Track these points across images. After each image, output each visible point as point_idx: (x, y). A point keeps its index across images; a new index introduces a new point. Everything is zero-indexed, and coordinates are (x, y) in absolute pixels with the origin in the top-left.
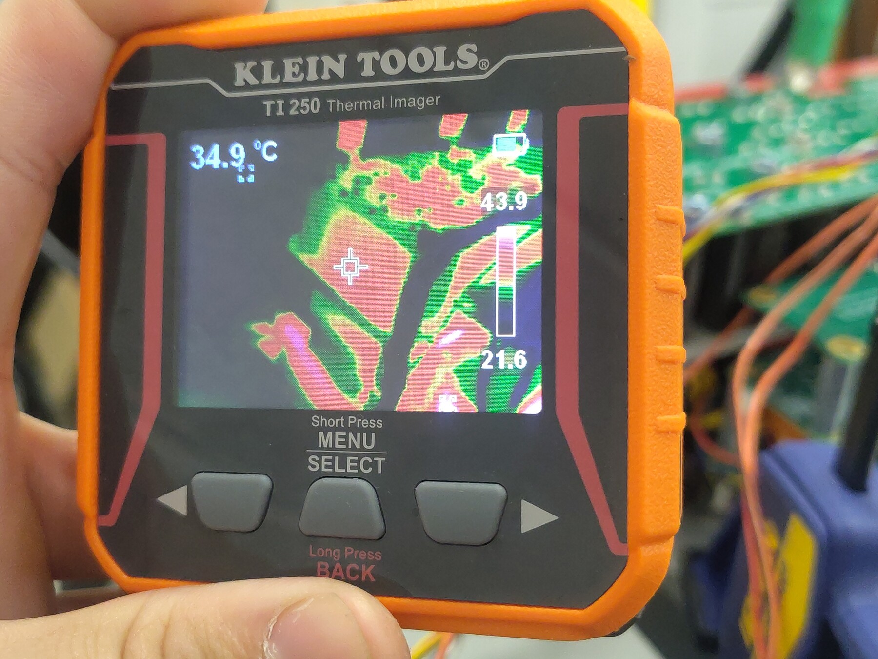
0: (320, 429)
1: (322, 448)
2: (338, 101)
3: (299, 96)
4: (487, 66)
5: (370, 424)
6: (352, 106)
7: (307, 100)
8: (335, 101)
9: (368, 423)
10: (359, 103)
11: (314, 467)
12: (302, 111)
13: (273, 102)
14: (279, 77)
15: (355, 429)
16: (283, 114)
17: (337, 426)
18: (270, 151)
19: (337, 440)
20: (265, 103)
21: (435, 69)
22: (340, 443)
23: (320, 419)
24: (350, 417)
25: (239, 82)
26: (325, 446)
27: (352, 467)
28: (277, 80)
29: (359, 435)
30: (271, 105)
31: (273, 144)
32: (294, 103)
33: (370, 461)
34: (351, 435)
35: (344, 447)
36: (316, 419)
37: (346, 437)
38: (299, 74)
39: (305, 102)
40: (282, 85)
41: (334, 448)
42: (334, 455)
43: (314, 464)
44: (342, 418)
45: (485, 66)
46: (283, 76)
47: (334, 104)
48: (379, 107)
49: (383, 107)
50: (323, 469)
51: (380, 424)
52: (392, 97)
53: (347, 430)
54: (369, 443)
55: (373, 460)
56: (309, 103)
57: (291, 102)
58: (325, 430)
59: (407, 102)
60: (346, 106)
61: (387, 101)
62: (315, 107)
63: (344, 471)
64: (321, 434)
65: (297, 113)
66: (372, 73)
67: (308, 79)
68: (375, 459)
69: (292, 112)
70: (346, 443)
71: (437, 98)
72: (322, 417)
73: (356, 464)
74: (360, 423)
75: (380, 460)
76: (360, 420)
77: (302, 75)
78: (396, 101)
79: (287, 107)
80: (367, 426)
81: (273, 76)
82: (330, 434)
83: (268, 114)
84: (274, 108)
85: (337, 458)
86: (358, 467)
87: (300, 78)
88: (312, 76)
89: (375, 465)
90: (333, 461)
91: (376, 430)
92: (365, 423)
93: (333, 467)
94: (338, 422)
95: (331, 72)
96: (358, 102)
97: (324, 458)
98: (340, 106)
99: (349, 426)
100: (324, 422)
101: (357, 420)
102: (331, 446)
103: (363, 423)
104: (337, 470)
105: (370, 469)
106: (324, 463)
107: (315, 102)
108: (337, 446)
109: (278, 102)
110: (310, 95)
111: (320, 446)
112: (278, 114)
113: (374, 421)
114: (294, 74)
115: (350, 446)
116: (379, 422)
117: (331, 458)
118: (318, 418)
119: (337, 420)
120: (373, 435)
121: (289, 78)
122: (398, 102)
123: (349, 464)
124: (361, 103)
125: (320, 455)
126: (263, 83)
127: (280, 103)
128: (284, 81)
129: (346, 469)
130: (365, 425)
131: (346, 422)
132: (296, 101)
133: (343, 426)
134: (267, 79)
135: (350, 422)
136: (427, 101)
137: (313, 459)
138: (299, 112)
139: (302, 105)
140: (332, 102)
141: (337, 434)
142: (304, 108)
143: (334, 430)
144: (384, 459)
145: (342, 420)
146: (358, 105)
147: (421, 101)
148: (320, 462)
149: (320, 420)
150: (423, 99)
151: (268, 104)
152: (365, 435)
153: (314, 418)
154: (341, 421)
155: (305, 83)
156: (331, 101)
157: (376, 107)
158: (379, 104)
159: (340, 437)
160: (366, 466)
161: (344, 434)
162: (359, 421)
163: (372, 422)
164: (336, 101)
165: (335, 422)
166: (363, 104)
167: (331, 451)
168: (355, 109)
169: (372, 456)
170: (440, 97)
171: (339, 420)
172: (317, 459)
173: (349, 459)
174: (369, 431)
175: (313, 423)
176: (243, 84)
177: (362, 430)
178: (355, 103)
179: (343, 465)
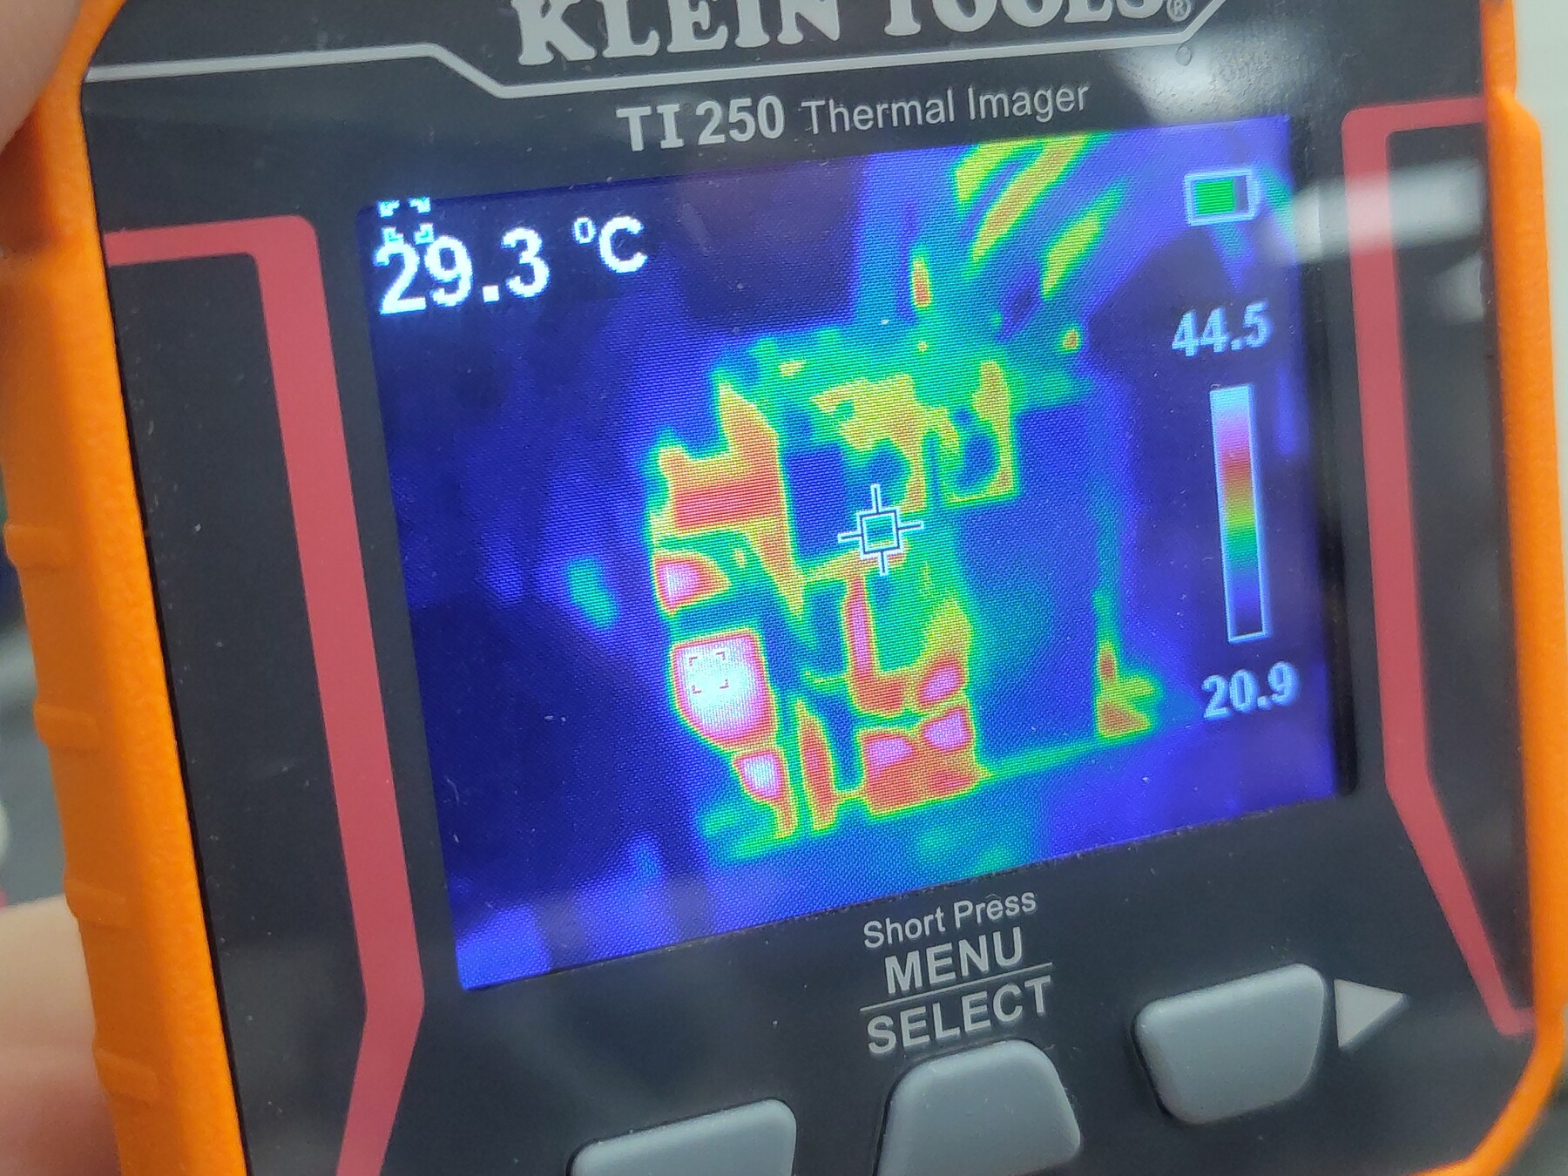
0: (886, 950)
1: (899, 993)
2: (831, 102)
3: (723, 92)
4: (1185, 10)
5: (1005, 908)
6: (870, 115)
7: (747, 102)
8: (822, 103)
9: (1001, 907)
10: (890, 108)
11: (882, 1043)
12: (735, 134)
13: (647, 111)
14: (654, 36)
15: (972, 931)
16: (680, 143)
17: (928, 933)
18: (624, 245)
19: (933, 965)
20: (621, 113)
21: (1069, 18)
22: (940, 972)
23: (884, 925)
24: (957, 906)
25: (533, 54)
26: (905, 987)
27: (975, 1020)
28: (651, 46)
29: (983, 940)
30: (643, 118)
31: (633, 226)
32: (709, 113)
33: (1016, 991)
34: (965, 948)
35: (952, 976)
36: (873, 929)
37: (955, 955)
38: (712, 31)
39: (741, 109)
40: (665, 60)
41: (927, 986)
42: (928, 1004)
43: (881, 1037)
44: (939, 910)
45: (1182, 12)
46: (666, 37)
47: (823, 112)
48: (942, 118)
49: (952, 118)
50: (908, 1042)
51: (1030, 902)
52: (971, 91)
53: (953, 936)
54: (1008, 953)
55: (1022, 987)
56: (753, 110)
57: (701, 110)
58: (901, 950)
59: (1012, 103)
60: (856, 118)
61: (962, 105)
62: (772, 125)
63: (956, 1031)
64: (892, 963)
65: (721, 139)
66: (914, 28)
67: (741, 42)
68: (1028, 984)
69: (707, 138)
70: (956, 967)
71: (1081, 91)
72: (888, 920)
73: (984, 1009)
74: (984, 912)
75: (1038, 986)
76: (983, 905)
77: (723, 31)
78: (982, 100)
79: (690, 125)
80: (1001, 914)
81: (638, 35)
82: (913, 958)
83: (637, 144)
84: (653, 124)
85: (937, 1009)
86: (991, 1015)
87: (719, 40)
88: (752, 34)
89: (1028, 998)
90: (929, 1017)
91: (1022, 920)
92: (994, 910)
93: (930, 1030)
94: (930, 922)
95: (802, 22)
96: (886, 106)
97: (905, 1016)
98: (840, 116)
99: (958, 925)
100: (895, 931)
101: (974, 908)
102: (919, 983)
103: (989, 911)
104: (940, 1034)
105: (1019, 1011)
106: (906, 1028)
107: (770, 107)
108: (934, 979)
109: (660, 109)
110: (753, 89)
111: (892, 990)
112: (665, 144)
113: (1016, 899)
114: (698, 31)
115: (965, 972)
116: (1028, 898)
117: (922, 1010)
118: (879, 926)
119: (927, 919)
120: (1017, 932)
121: (683, 41)
122: (988, 102)
123: (968, 1013)
124: (895, 107)
125: (894, 1013)
126: (607, 53)
127: (669, 111)
128: (672, 48)
129: (962, 1028)
130: (995, 914)
131: (949, 919)
132: (716, 107)
133: (941, 929)
134: (620, 43)
135: (958, 916)
136: (1059, 100)
137: (881, 1027)
138: (728, 137)
139: (734, 117)
140: (817, 107)
141: (931, 952)
142: (741, 126)
143: (922, 945)
144: (1047, 979)
145: (939, 914)
146: (887, 116)
147: (1044, 100)
148: (897, 1030)
149: (884, 931)
150: (1049, 94)
151: (634, 116)
152: (997, 937)
153: (870, 929)
154: (936, 919)
155: (732, 55)
156: (813, 104)
157: (936, 115)
158: (941, 109)
159: (938, 957)
160: (1008, 1009)
161: (948, 947)
162: (979, 908)
163: (1012, 902)
164: (827, 105)
165: (923, 926)
166: (901, 111)
167: (923, 995)
168: (881, 125)
169: (1019, 982)
170: (1086, 89)
171: (931, 917)
172: (888, 1021)
173: (966, 1001)
174: (1005, 926)
175: (867, 943)
176: (547, 57)
177: (989, 928)
178: (880, 109)
179: (953, 1017)
